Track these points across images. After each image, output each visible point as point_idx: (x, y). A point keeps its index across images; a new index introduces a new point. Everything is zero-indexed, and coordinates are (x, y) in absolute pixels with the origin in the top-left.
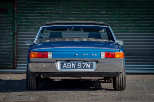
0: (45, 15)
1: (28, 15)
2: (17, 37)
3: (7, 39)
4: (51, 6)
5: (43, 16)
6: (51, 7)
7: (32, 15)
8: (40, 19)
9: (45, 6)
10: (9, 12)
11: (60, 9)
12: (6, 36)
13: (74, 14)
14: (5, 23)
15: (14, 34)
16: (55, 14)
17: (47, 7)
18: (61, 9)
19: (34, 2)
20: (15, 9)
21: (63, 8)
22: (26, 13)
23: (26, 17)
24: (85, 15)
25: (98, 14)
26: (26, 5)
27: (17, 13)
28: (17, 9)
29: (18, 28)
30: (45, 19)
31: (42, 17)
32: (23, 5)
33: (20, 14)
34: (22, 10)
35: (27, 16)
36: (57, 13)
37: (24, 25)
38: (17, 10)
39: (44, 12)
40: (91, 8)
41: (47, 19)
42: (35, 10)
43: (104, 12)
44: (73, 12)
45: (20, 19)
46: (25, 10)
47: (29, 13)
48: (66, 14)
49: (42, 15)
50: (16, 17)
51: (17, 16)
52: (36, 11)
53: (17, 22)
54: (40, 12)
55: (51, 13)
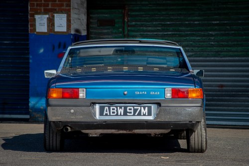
0: (171, 29)
1: (145, 28)
4: (180, 12)
5: (168, 30)
6: (181, 14)
7: (150, 28)
8: (162, 35)
9: (171, 13)
10: (117, 25)
11: (193, 18)
13: (216, 25)
16: (186, 26)
17: (173, 15)
18: (196, 18)
19: (155, 8)
20: (126, 20)
21: (199, 15)
22: (142, 26)
23: (142, 33)
24: (234, 27)
26: (142, 13)
27: (128, 26)
28: (129, 19)
30: (170, 34)
31: (166, 32)
32: (137, 13)
33: (133, 28)
34: (136, 21)
35: (144, 31)
36: (189, 25)
38: (128, 22)
39: (168, 23)
41: (173, 35)
42: (156, 20)
44: (216, 22)
45: (133, 36)
46: (140, 21)
47: (146, 26)
48: (203, 25)
49: (165, 28)
50: (126, 33)
51: (128, 31)
52: (157, 23)
54: (163, 23)
55: (180, 25)
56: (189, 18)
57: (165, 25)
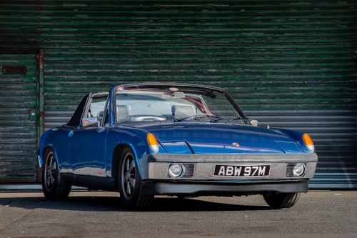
0: (99, 78)
1: (66, 77)
2: (45, 121)
3: (26, 125)
4: (110, 59)
5: (95, 79)
6: (110, 61)
7: (73, 77)
8: (88, 85)
9: (98, 59)
10: (28, 73)
11: (127, 66)
12: (23, 119)
13: (155, 73)
14: (21, 95)
15: (38, 116)
16: (118, 74)
17: (101, 61)
18: (130, 65)
19: (78, 53)
20: (41, 67)
21: (134, 63)
22: (62, 73)
23: (62, 82)
24: (176, 77)
25: (201, 73)
26: (61, 59)
27: (45, 74)
28: (45, 65)
29: (45, 104)
30: (98, 84)
31: (93, 81)
32: (55, 59)
33: (50, 77)
34: (54, 68)
35: (64, 80)
36: (122, 74)
37: (58, 98)
38: (44, 69)
39: (96, 71)
40: (188, 62)
41: (102, 84)
42: (80, 68)
43: (214, 70)
44: (154, 71)
45: (51, 86)
46: (59, 68)
47: (67, 74)
48: (138, 74)
49: (92, 77)
50: (41, 82)
51: (44, 80)
52: (81, 71)
53: (45, 91)
54: (89, 71)
55: (110, 74)
56: (121, 66)
57: (91, 74)
